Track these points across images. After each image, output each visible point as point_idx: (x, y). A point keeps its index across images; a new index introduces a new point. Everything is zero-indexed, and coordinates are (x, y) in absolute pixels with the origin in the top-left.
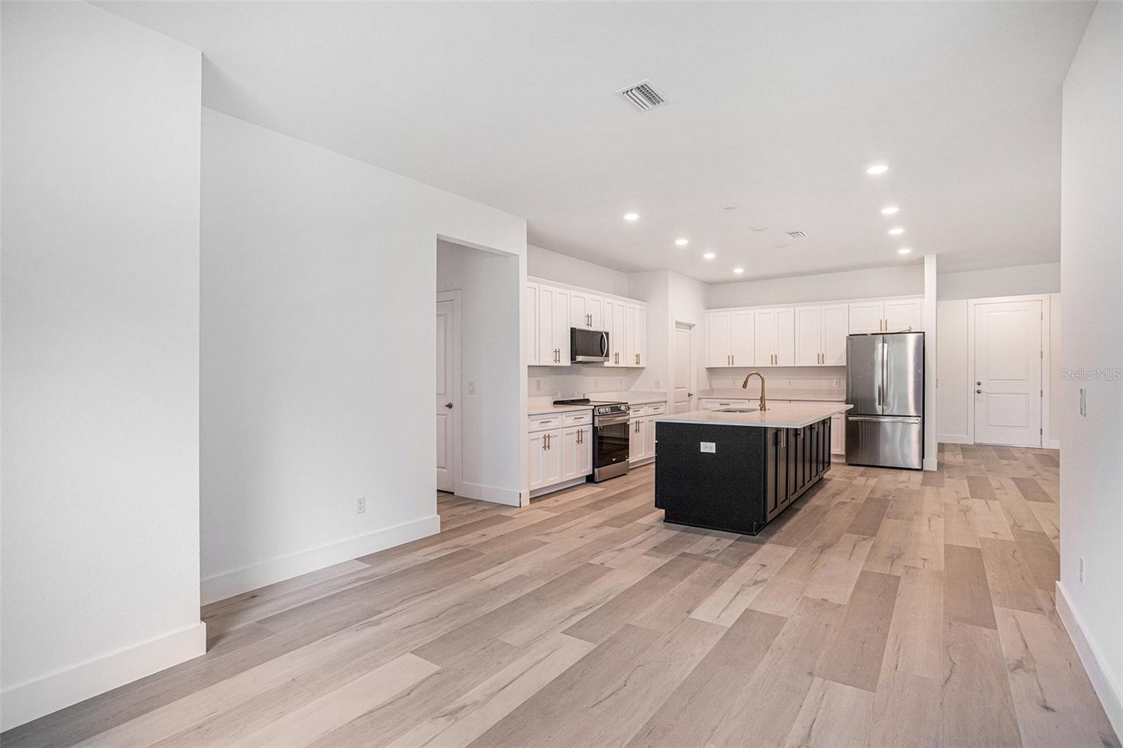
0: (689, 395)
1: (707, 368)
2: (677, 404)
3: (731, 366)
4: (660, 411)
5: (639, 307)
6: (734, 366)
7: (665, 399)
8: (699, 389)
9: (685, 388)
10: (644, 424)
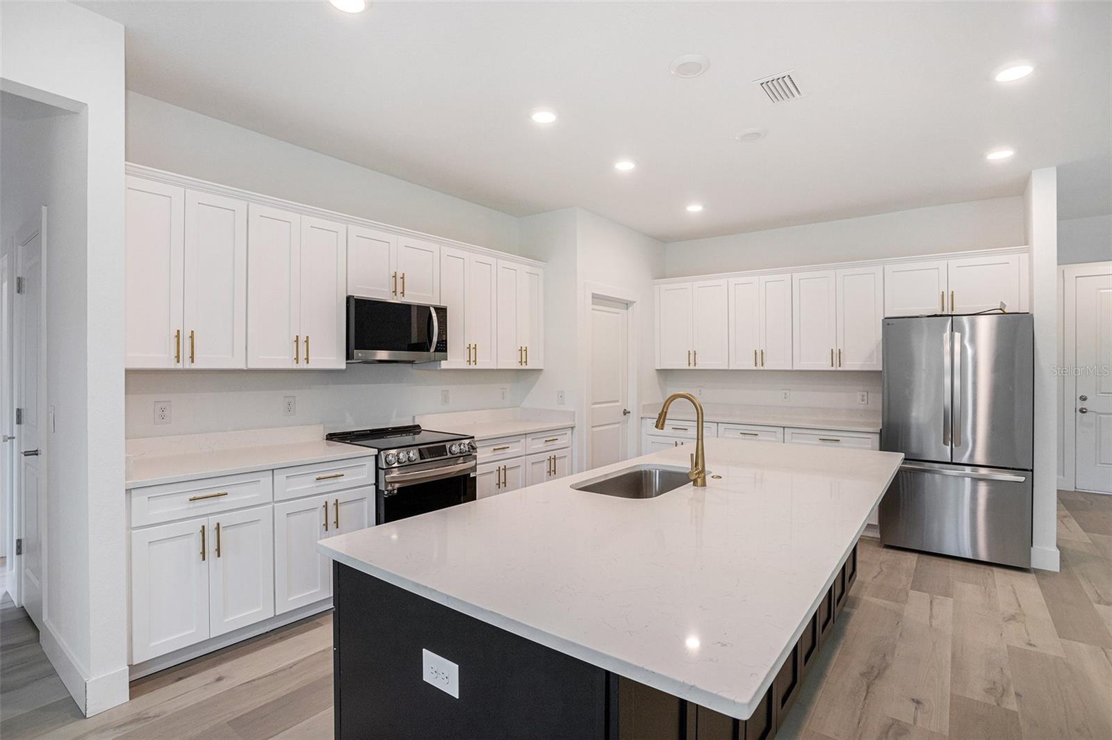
0: (625, 413)
1: (657, 370)
2: (595, 429)
3: (692, 367)
4: (558, 444)
5: (528, 269)
6: (697, 368)
7: (570, 423)
8: (644, 403)
9: (618, 401)
10: (520, 471)
